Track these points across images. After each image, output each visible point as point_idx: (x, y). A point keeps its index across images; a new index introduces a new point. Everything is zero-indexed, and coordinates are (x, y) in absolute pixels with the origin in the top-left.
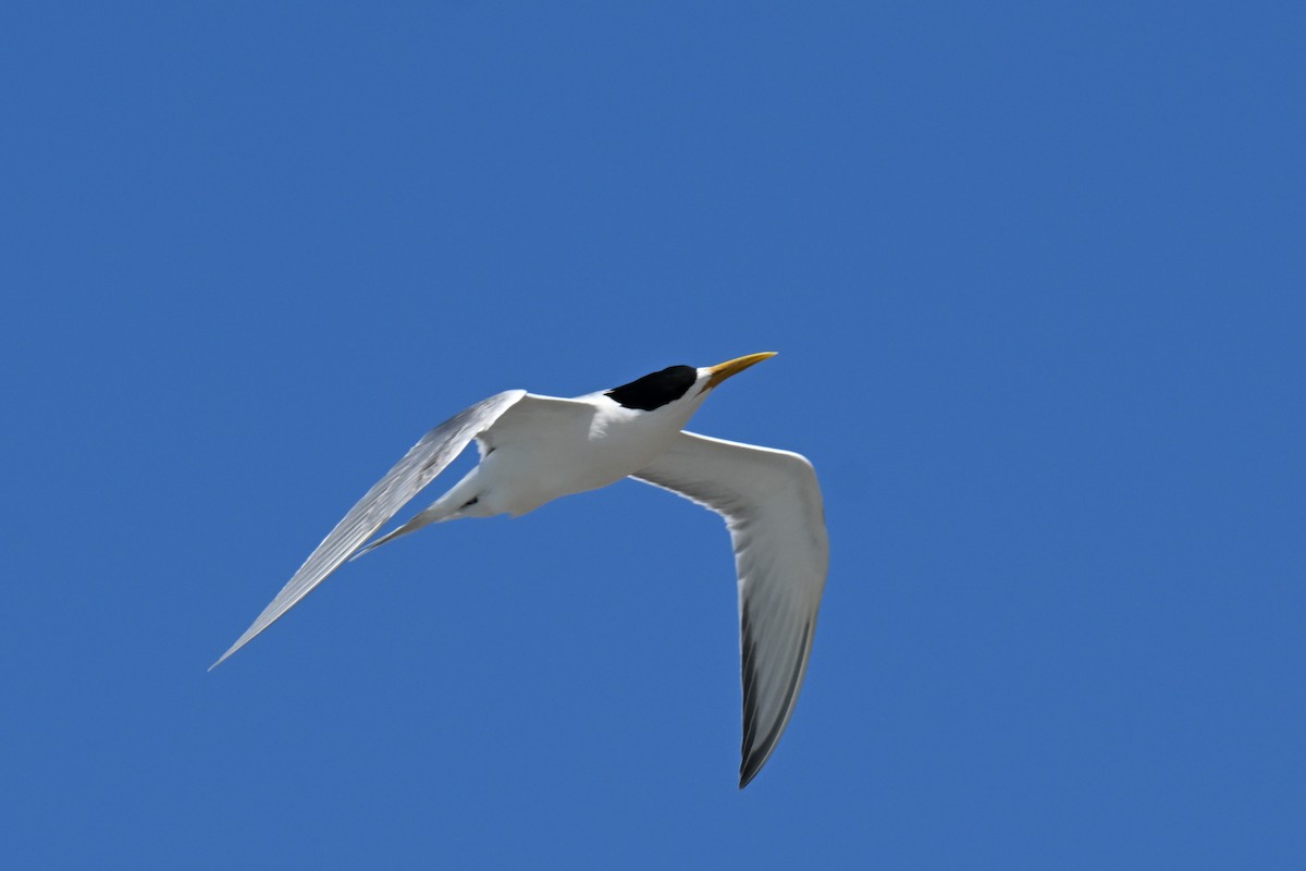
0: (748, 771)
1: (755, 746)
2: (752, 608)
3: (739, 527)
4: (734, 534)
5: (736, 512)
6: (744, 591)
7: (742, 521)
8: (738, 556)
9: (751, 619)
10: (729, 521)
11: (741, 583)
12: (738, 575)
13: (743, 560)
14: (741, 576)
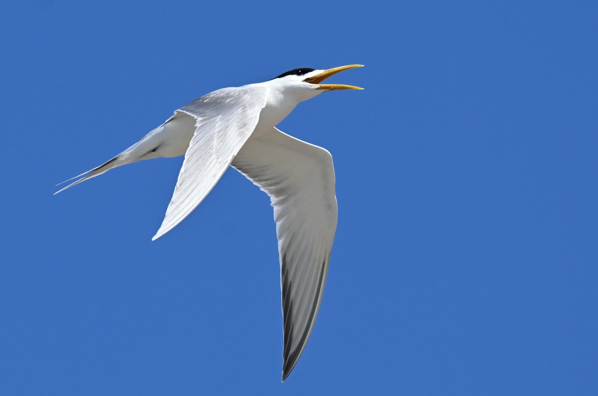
0: (287, 368)
1: (292, 351)
2: (288, 259)
3: (279, 203)
4: (276, 209)
5: (278, 193)
6: (282, 249)
7: (281, 198)
8: (278, 224)
9: (287, 267)
10: (273, 199)
11: (280, 243)
12: (278, 238)
13: (282, 225)
14: (280, 238)
